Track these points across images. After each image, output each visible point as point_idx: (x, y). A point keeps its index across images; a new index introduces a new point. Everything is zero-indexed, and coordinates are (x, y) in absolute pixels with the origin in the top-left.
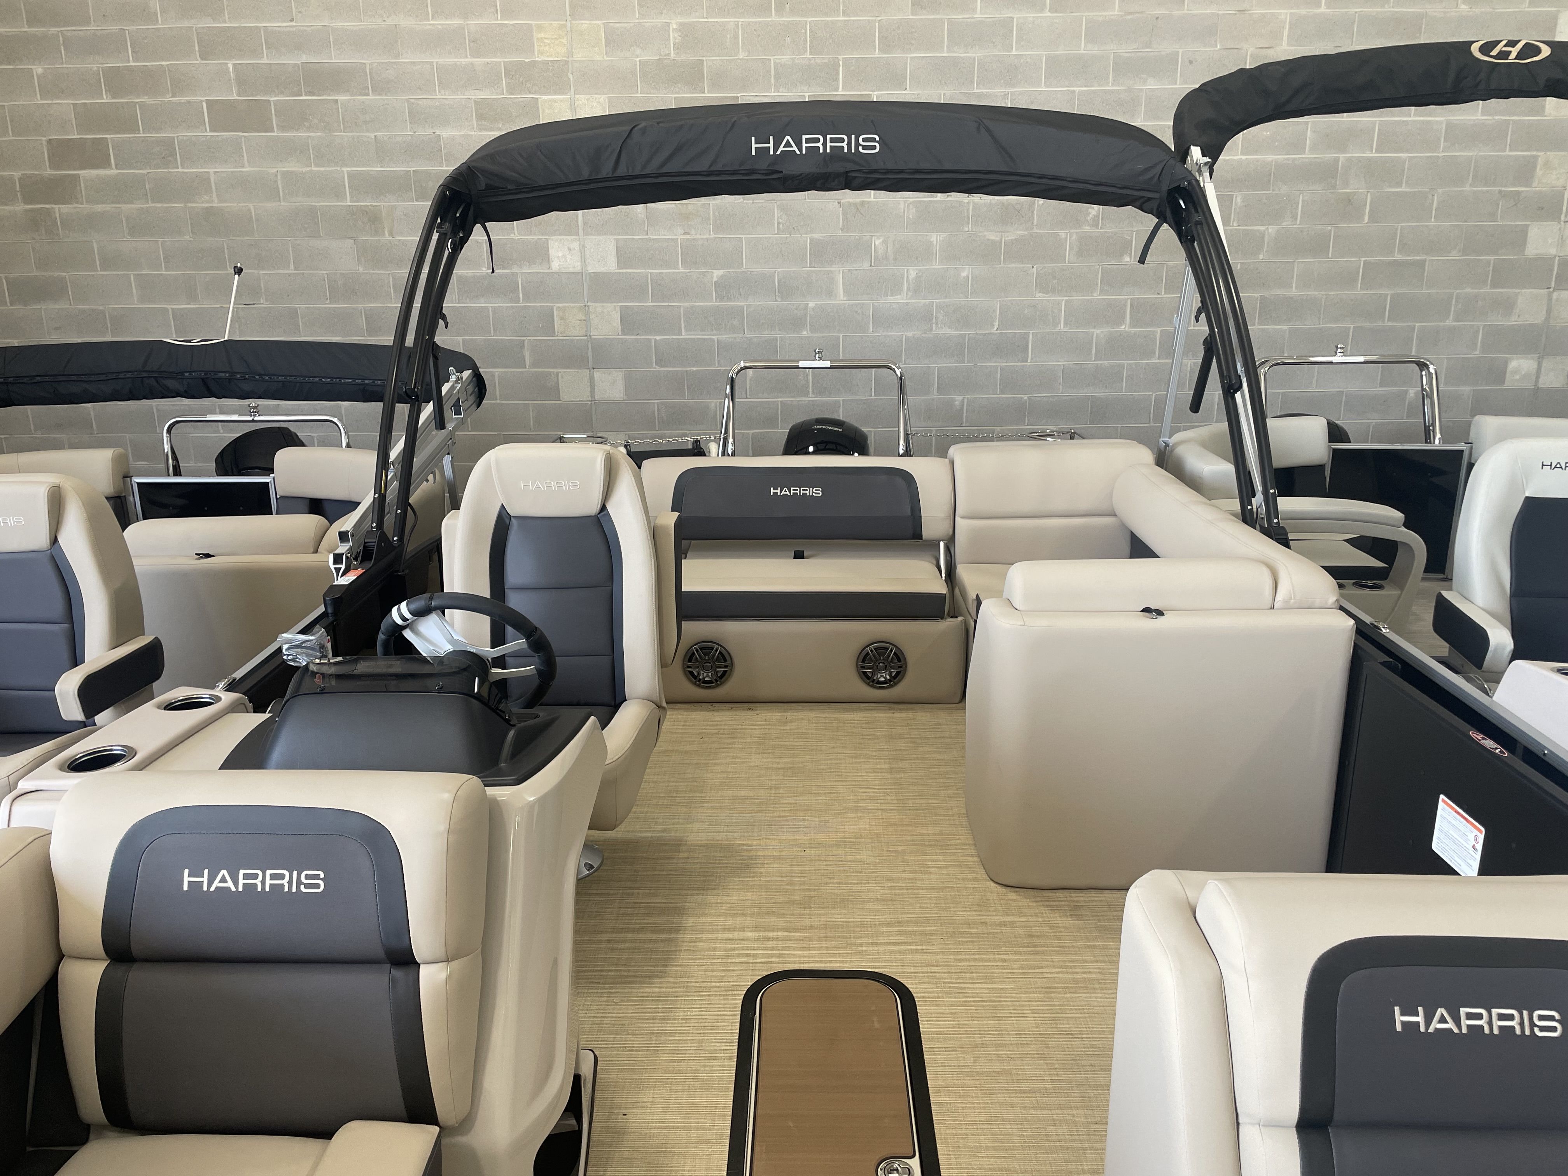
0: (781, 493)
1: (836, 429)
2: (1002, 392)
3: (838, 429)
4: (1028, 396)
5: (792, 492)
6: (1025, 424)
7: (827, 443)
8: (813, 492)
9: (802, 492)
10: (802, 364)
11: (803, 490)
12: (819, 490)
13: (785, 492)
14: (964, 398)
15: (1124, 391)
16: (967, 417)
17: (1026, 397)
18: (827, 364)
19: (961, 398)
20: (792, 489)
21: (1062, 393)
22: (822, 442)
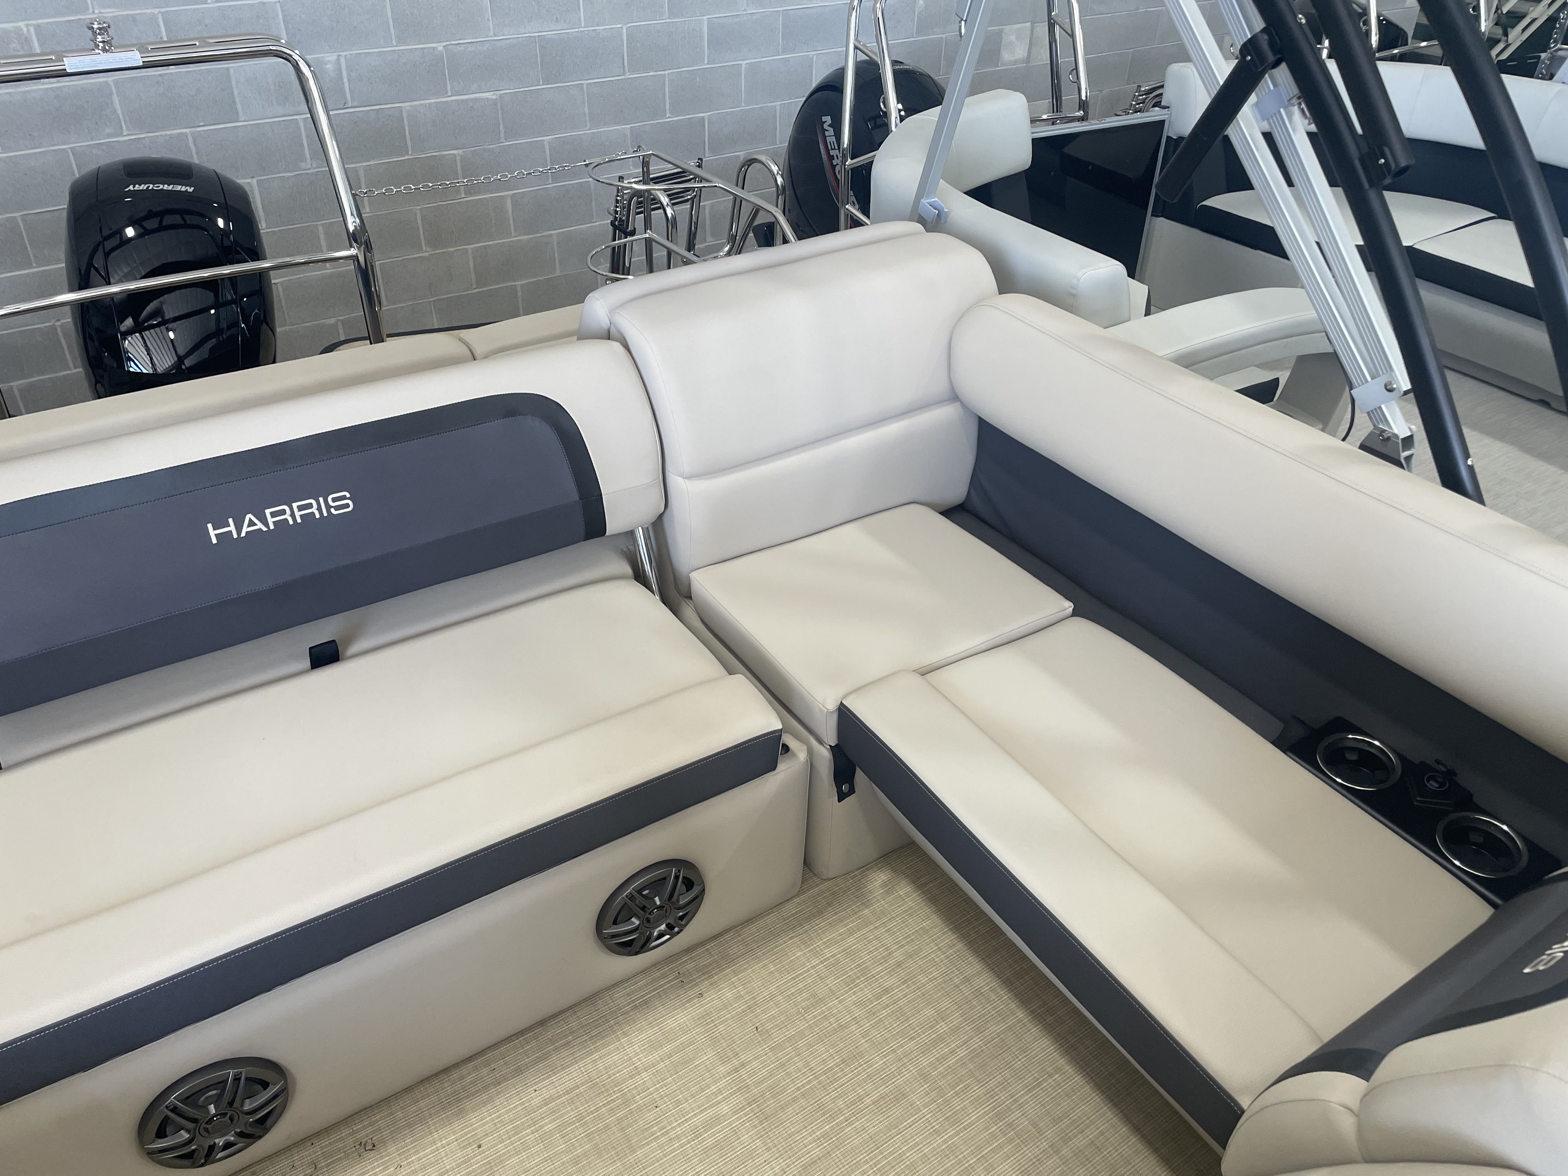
0: (239, 532)
1: (178, 188)
2: (401, 41)
3: (184, 189)
4: (444, 44)
5: (271, 520)
6: (447, 92)
7: (161, 214)
8: (328, 507)
9: (298, 514)
10: (71, 64)
11: (300, 508)
12: (344, 498)
13: (251, 524)
14: (339, 56)
15: (583, 25)
16: (351, 91)
17: (440, 47)
18: (135, 58)
19: (332, 57)
20: (268, 512)
21: (495, 35)
22: (151, 215)
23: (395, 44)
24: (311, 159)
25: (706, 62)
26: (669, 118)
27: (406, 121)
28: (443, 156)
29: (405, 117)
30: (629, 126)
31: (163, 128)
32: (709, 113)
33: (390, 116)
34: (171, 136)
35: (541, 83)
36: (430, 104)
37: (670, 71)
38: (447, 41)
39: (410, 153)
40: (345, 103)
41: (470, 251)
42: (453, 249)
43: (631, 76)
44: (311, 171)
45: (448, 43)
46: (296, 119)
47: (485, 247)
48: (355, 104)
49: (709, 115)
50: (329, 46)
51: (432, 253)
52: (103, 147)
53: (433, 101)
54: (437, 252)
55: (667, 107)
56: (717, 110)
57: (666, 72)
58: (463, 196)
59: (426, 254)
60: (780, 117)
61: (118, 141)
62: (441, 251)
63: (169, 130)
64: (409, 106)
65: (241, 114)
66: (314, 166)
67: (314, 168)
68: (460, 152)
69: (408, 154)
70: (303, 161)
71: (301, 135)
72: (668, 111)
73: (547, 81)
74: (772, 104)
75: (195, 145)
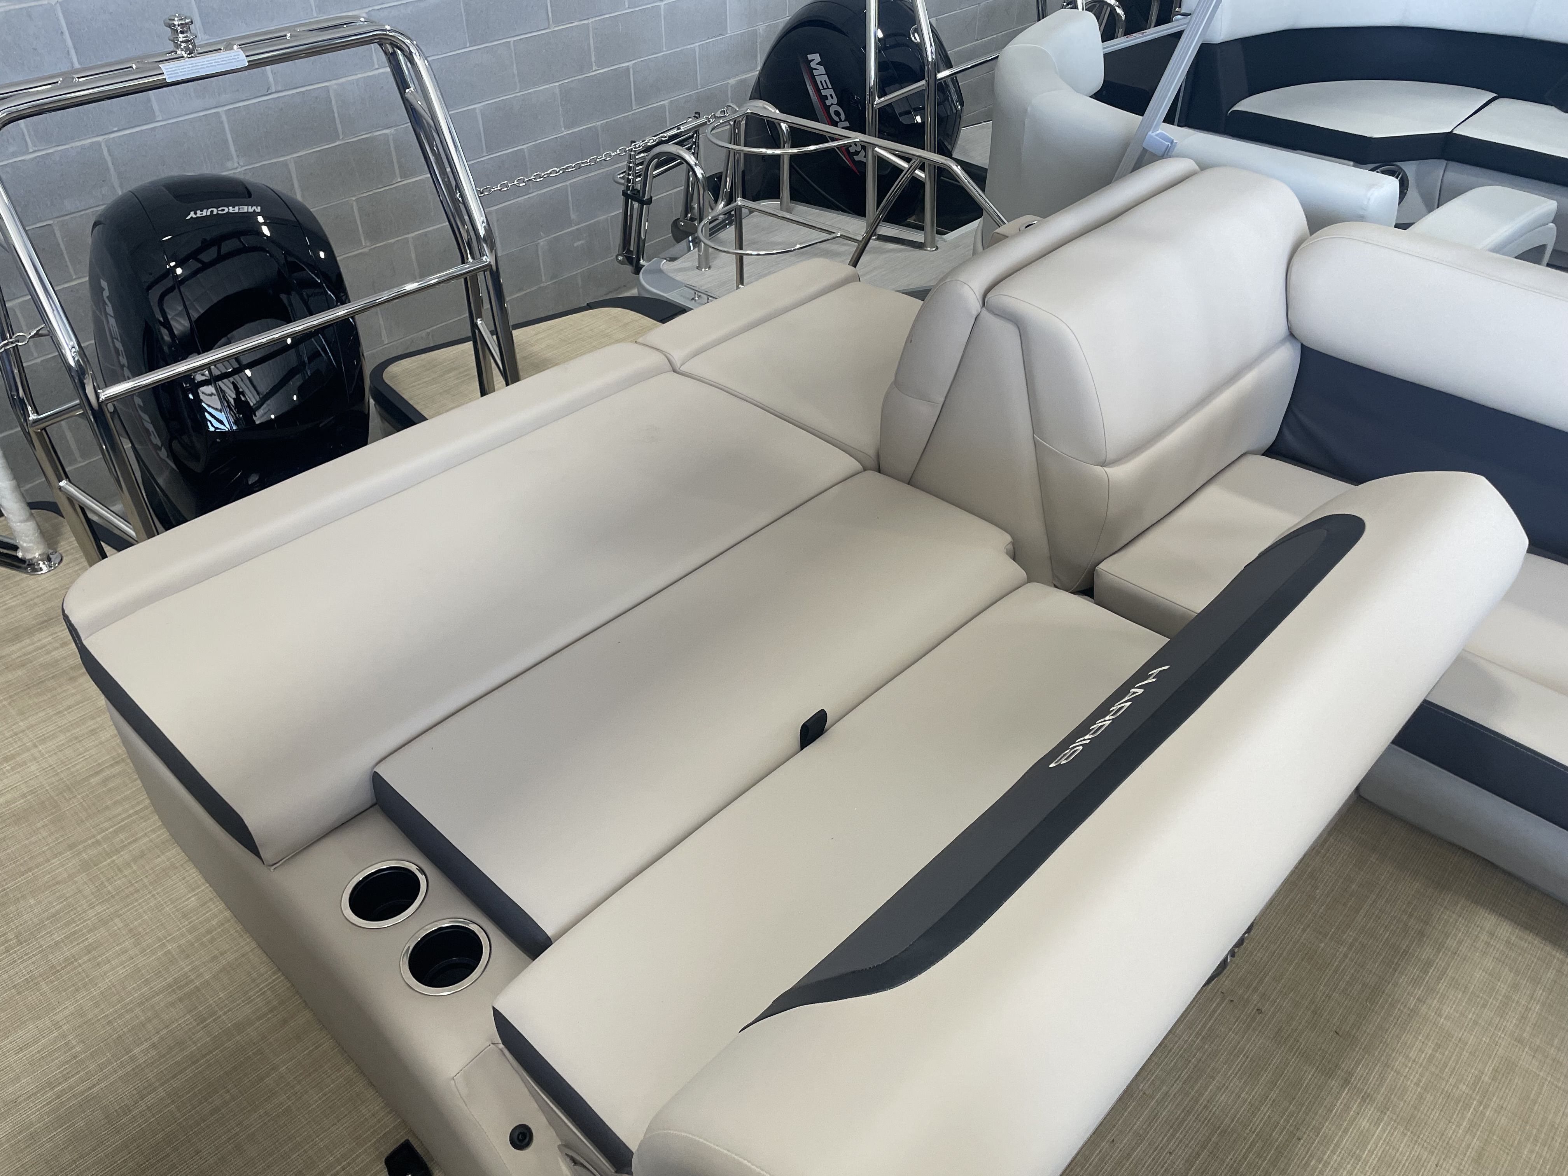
10: (171, 71)
18: (237, 58)
23: (315, 15)
24: (238, 156)
25: (627, 7)
26: (597, 71)
27: (333, 102)
28: (374, 138)
29: (332, 97)
30: (557, 84)
31: (73, 139)
32: (634, 62)
33: (316, 98)
34: (83, 148)
35: (468, 45)
36: (358, 80)
37: (594, 20)
38: (369, 7)
39: (341, 138)
40: (269, 88)
41: (411, 241)
42: (393, 241)
43: (556, 29)
44: (239, 170)
45: (370, 9)
46: (218, 113)
47: (426, 234)
48: (280, 88)
49: (633, 64)
50: (246, 24)
51: (372, 247)
52: (8, 169)
53: (359, 76)
54: (378, 245)
55: (593, 59)
56: (641, 58)
57: (590, 21)
58: (399, 180)
59: (366, 250)
60: (699, 59)
61: (24, 160)
62: (381, 244)
63: (80, 140)
64: (336, 84)
65: (157, 113)
66: (242, 164)
67: (242, 167)
68: (392, 130)
69: (339, 140)
70: (228, 160)
71: (224, 130)
72: (594, 64)
73: (473, 42)
74: (692, 46)
75: (110, 155)
